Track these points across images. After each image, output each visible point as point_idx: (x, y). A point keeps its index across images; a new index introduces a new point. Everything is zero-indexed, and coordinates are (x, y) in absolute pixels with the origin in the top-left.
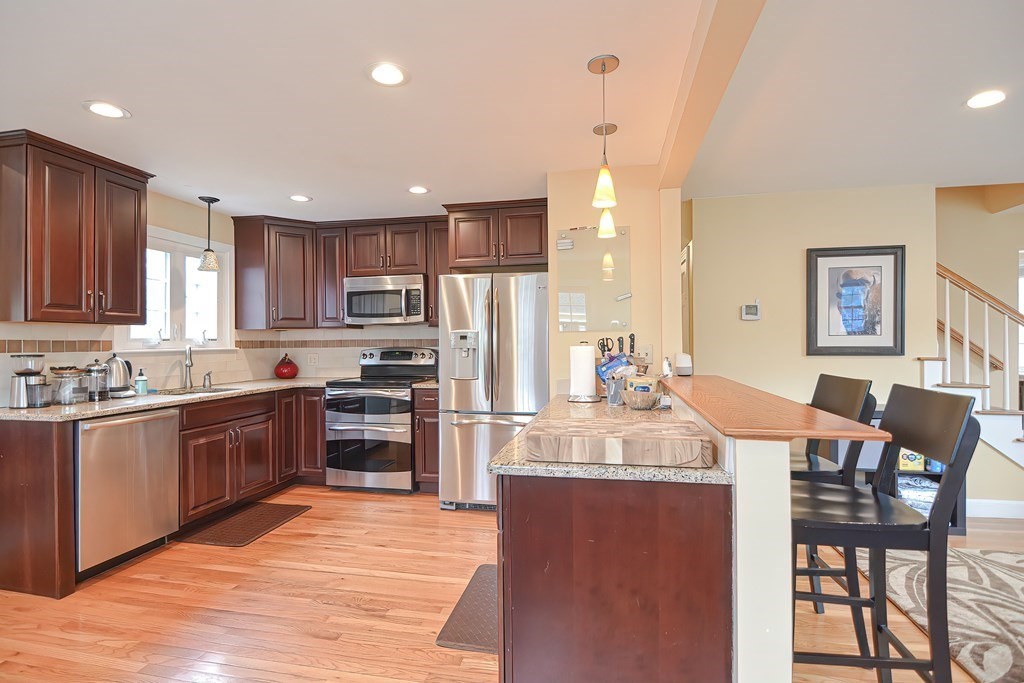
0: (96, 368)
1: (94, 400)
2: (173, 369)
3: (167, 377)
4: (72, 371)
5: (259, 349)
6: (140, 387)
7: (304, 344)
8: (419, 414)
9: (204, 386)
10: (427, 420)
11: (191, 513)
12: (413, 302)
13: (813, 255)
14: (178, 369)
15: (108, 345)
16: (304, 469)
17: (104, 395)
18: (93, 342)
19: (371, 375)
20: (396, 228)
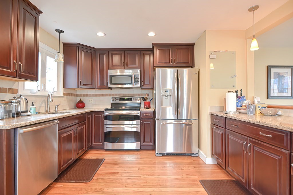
0: (14, 101)
1: (14, 117)
2: (42, 103)
3: (40, 107)
4: (3, 102)
5: (71, 97)
6: (32, 110)
7: (87, 95)
8: (142, 120)
9: (55, 111)
10: (145, 123)
11: (62, 168)
12: (136, 79)
13: (269, 68)
14: (44, 103)
15: (16, 91)
16: (94, 143)
17: (18, 115)
18: (9, 89)
19: (115, 107)
20: (129, 52)
